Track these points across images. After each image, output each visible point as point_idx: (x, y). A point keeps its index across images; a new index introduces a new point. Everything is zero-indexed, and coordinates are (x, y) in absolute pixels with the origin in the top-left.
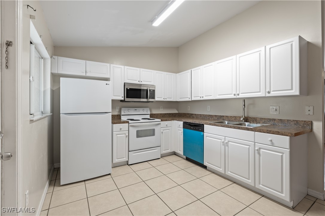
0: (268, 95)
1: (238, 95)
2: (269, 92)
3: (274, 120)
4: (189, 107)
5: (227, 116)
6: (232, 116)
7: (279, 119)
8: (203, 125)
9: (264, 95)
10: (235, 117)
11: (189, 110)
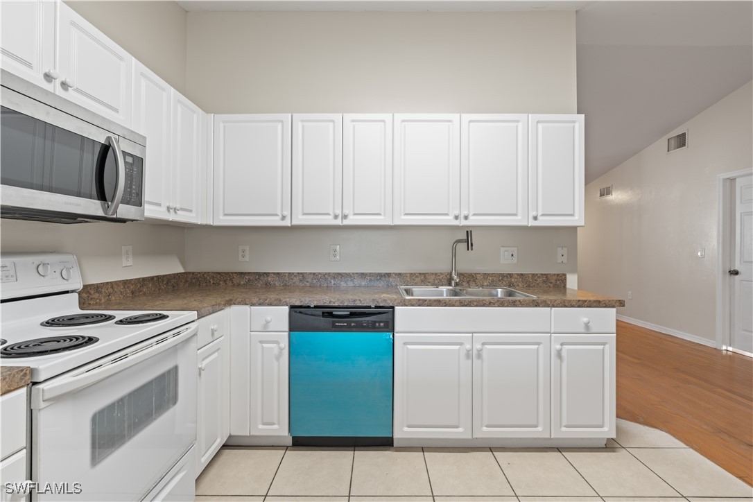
0: (532, 223)
1: (466, 218)
2: (535, 218)
3: (511, 275)
4: (247, 248)
5: (400, 274)
6: (415, 274)
7: (518, 275)
8: (393, 308)
9: (525, 223)
10: (423, 274)
11: (247, 259)
